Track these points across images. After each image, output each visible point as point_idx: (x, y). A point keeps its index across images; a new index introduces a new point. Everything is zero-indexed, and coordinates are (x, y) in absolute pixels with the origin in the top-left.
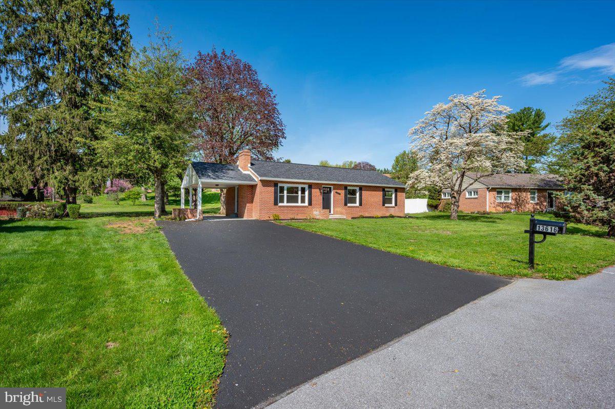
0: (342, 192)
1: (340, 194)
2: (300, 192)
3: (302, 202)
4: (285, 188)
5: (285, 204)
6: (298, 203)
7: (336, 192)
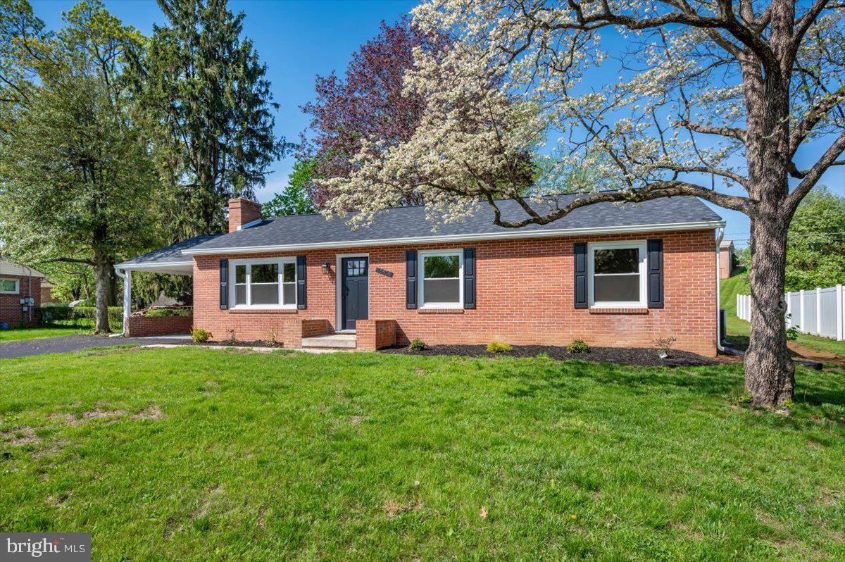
0: (399, 268)
1: (391, 275)
2: (281, 277)
3: (286, 302)
4: (249, 269)
5: (248, 306)
6: (277, 302)
7: (378, 271)
